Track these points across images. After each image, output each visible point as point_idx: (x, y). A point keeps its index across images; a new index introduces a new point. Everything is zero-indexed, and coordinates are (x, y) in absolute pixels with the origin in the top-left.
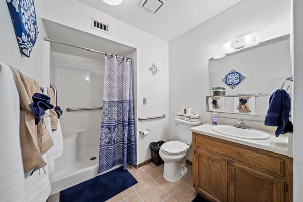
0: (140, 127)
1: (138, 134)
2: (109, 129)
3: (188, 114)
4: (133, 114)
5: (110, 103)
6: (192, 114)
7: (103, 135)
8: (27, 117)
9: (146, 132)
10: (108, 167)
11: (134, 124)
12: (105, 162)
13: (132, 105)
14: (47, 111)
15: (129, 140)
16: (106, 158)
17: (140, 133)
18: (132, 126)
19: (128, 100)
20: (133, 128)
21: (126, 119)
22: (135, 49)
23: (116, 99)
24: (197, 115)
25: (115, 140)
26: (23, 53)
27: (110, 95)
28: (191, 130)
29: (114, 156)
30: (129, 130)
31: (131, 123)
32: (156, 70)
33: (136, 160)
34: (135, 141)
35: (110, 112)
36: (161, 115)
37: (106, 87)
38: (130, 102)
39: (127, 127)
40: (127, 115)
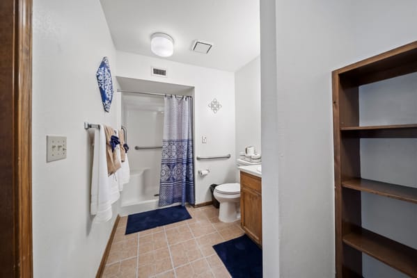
0: (198, 166)
1: (196, 174)
2: (169, 166)
3: (249, 155)
4: (193, 152)
5: (170, 142)
6: (254, 155)
7: (163, 171)
8: (109, 148)
9: (204, 172)
10: (168, 203)
11: (193, 163)
12: (165, 198)
13: (191, 143)
14: (118, 146)
15: (187, 179)
16: (167, 194)
17: (199, 172)
18: (191, 165)
19: (187, 138)
20: (191, 167)
21: (185, 157)
22: (193, 88)
23: (175, 137)
24: (259, 155)
25: (175, 177)
26: (106, 111)
27: (170, 134)
28: (239, 169)
29: (174, 194)
30: (188, 169)
31: (190, 162)
32: (218, 106)
33: (195, 200)
34: (194, 181)
35: (170, 151)
36: (226, 155)
37: (166, 127)
38: (188, 141)
39: (185, 166)
40: (186, 154)
